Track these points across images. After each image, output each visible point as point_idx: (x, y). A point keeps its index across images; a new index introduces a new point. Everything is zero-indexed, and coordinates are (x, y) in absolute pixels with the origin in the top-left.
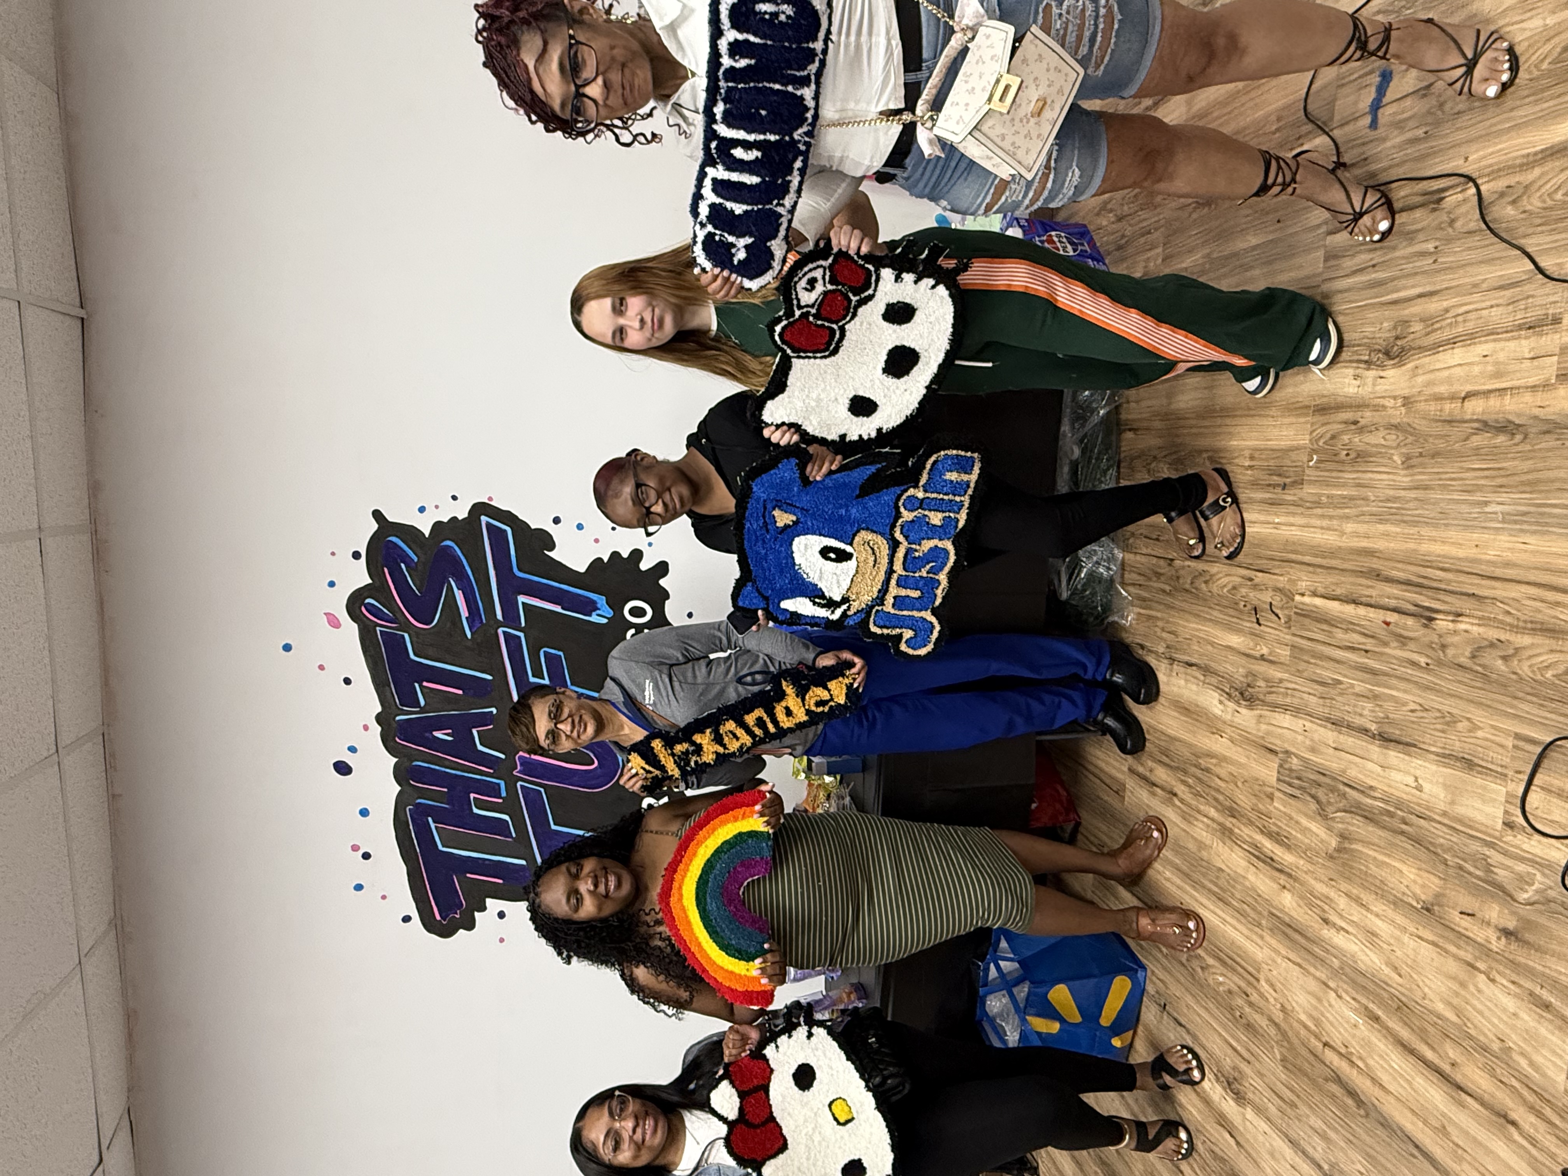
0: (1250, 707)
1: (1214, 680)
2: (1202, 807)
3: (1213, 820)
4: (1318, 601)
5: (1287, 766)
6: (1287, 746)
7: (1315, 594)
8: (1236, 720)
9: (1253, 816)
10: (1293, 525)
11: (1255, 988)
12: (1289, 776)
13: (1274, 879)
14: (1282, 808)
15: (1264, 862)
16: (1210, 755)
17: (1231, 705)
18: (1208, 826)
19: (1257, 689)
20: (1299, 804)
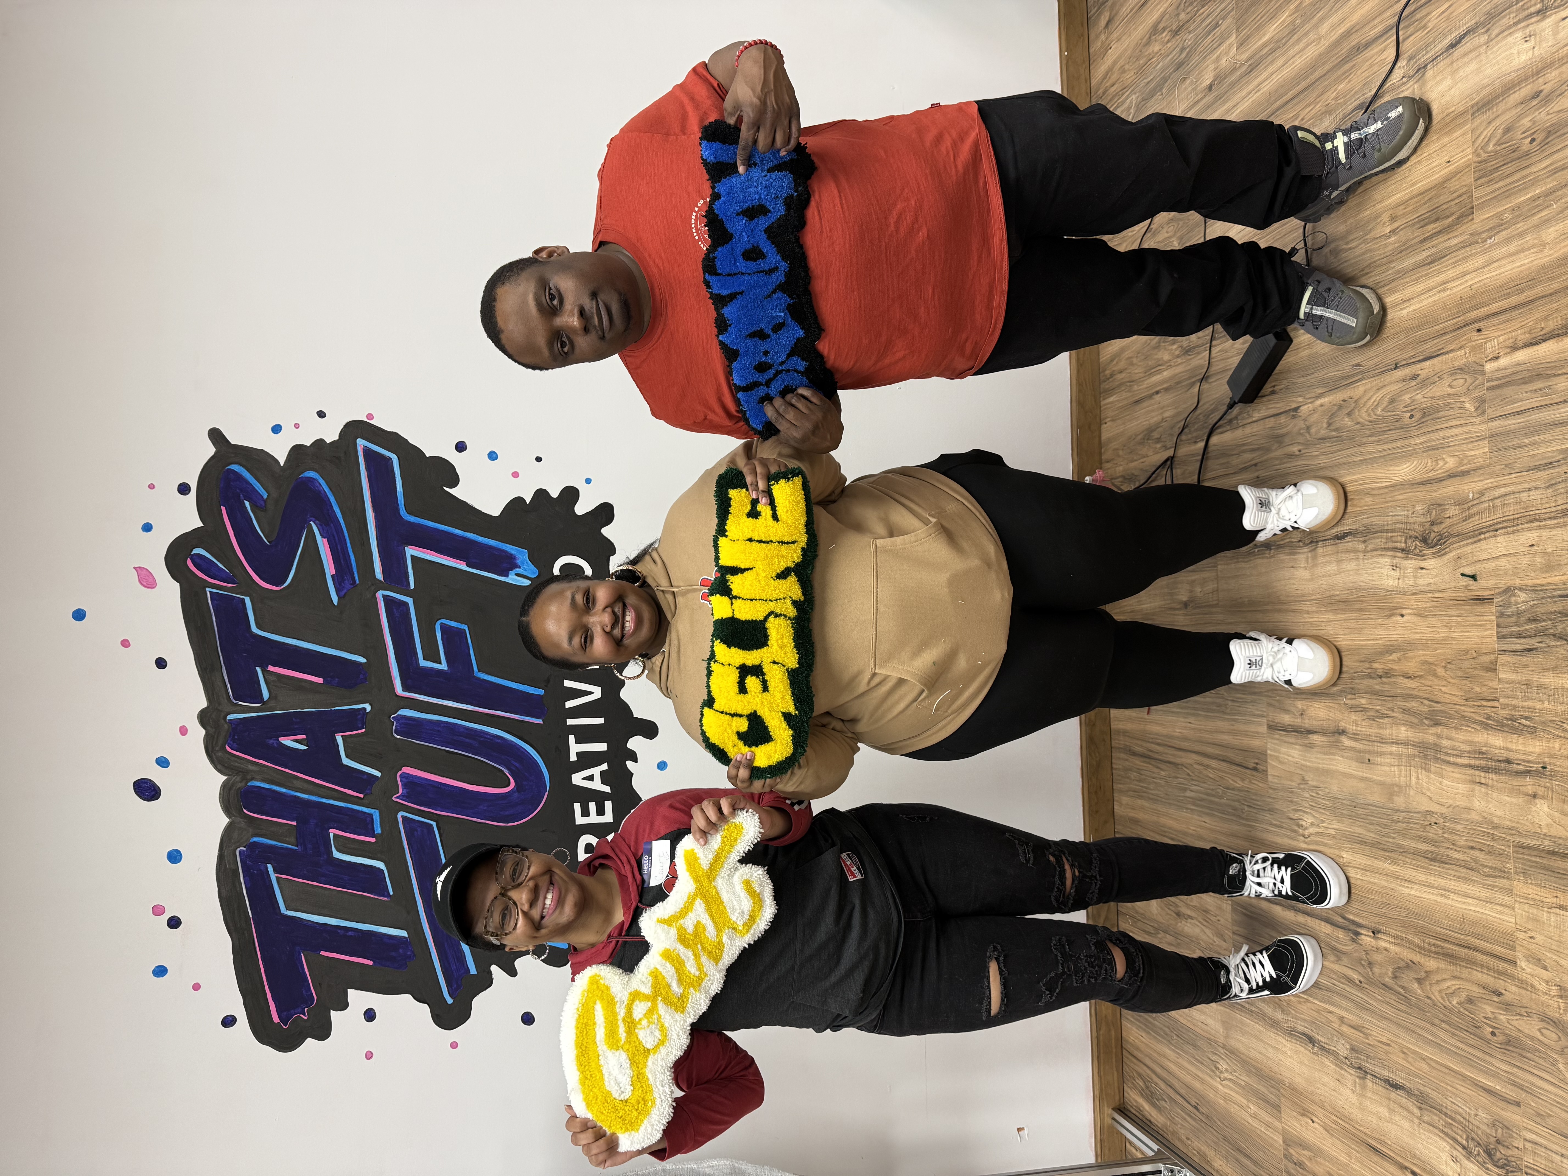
0: (1440, 554)
1: (1379, 542)
2: (1386, 732)
3: (1406, 743)
4: (1522, 355)
5: (1511, 611)
6: (1506, 582)
7: (1515, 348)
8: (1420, 581)
9: (1468, 711)
10: (1465, 274)
11: (1512, 977)
12: (1517, 624)
13: (1514, 791)
14: (1514, 677)
15: (1496, 771)
16: (1389, 649)
17: (1410, 564)
18: (1400, 756)
19: (1448, 522)
20: (1538, 658)
